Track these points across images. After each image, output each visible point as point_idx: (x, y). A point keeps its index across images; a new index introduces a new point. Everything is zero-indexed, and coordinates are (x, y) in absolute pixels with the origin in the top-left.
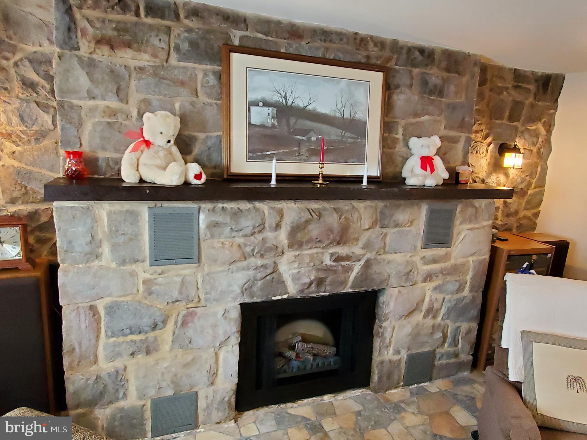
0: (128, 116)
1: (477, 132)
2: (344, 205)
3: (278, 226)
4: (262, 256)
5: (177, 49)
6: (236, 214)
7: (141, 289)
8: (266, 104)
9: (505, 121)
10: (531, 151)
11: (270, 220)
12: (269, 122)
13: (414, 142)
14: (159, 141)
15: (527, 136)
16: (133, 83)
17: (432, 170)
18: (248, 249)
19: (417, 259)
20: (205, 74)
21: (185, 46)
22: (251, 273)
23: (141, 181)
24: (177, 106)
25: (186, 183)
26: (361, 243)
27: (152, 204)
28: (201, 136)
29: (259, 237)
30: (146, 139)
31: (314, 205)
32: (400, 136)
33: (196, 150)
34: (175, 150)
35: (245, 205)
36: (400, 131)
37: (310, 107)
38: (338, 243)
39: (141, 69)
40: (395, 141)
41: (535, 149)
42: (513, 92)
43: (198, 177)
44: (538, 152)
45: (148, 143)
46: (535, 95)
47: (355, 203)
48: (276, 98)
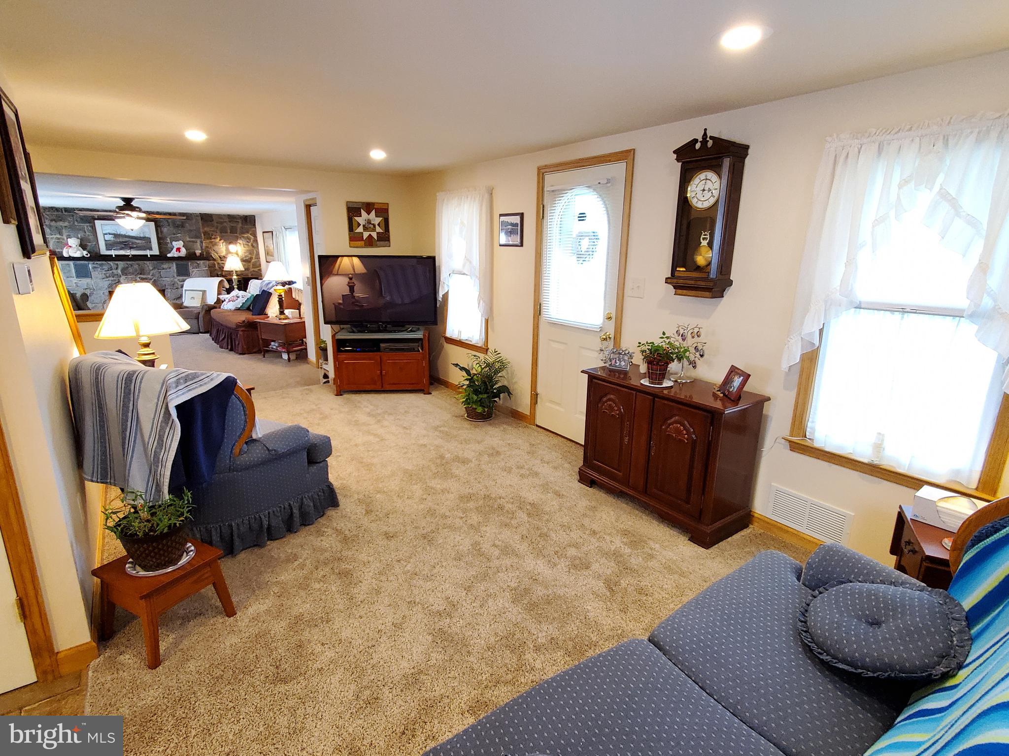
0: (63, 239)
1: (214, 238)
2: (141, 262)
3: (117, 268)
4: (113, 277)
5: (77, 221)
6: (101, 265)
7: (75, 285)
8: (110, 234)
9: (229, 234)
10: (248, 245)
11: (114, 267)
12: (112, 239)
13: (174, 243)
14: (74, 246)
15: (242, 238)
16: (64, 230)
17: (180, 252)
18: (108, 275)
19: (176, 280)
20: (87, 226)
21: (79, 219)
22: (110, 282)
23: (70, 256)
24: (79, 236)
25: (84, 256)
26: (151, 274)
27: (74, 262)
28: (90, 244)
29: (111, 272)
30: (70, 245)
31: (128, 263)
32: (169, 241)
33: (88, 248)
34: (80, 248)
35: (104, 262)
36: (169, 239)
37: (127, 234)
38: (141, 274)
39: (66, 227)
40: (167, 244)
41: (250, 244)
42: (229, 223)
43: (87, 255)
44: (252, 245)
45: (70, 246)
46: (242, 223)
47: (145, 262)
48: (113, 232)
